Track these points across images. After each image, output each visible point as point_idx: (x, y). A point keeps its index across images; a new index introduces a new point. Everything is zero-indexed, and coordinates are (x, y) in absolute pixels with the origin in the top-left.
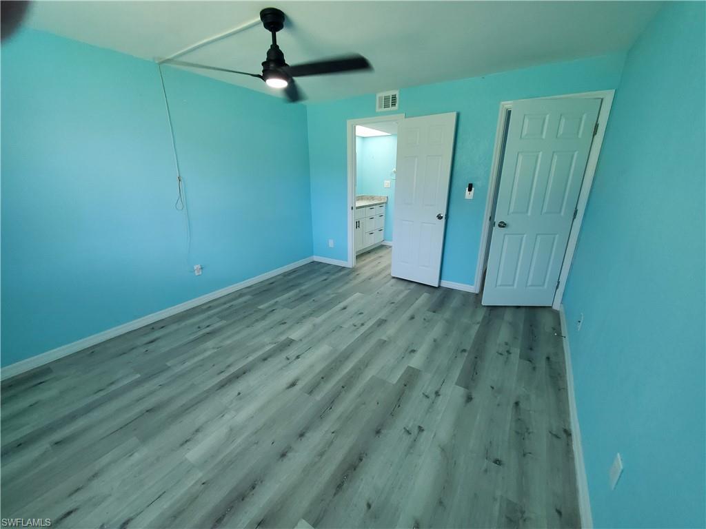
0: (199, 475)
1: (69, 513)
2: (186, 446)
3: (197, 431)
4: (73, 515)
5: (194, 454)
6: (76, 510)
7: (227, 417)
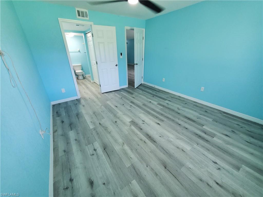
0: (195, 146)
1: (217, 183)
2: (185, 151)
3: (178, 148)
4: (217, 182)
5: (188, 148)
6: (215, 181)
7: (172, 140)
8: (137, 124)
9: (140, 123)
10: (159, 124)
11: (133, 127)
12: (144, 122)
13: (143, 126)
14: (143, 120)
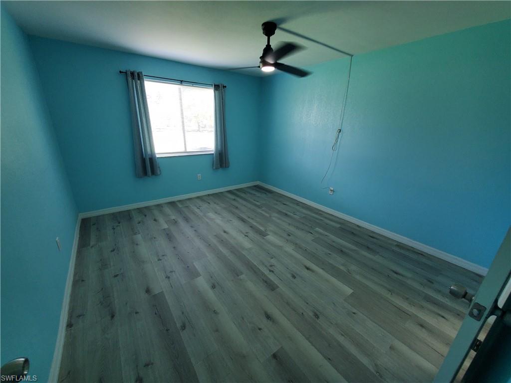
8: (257, 232)
9: (252, 234)
10: (225, 232)
11: (262, 229)
12: (246, 234)
13: (248, 230)
14: (246, 237)
